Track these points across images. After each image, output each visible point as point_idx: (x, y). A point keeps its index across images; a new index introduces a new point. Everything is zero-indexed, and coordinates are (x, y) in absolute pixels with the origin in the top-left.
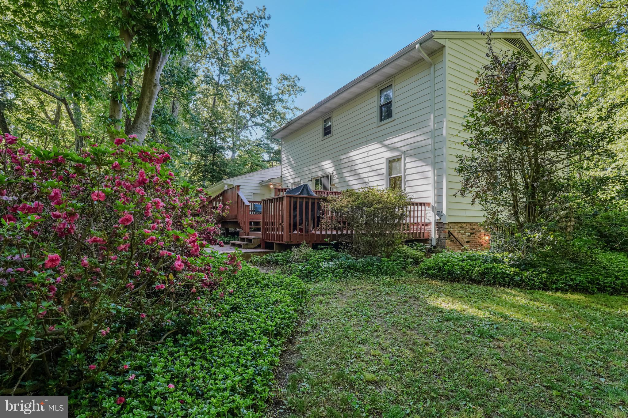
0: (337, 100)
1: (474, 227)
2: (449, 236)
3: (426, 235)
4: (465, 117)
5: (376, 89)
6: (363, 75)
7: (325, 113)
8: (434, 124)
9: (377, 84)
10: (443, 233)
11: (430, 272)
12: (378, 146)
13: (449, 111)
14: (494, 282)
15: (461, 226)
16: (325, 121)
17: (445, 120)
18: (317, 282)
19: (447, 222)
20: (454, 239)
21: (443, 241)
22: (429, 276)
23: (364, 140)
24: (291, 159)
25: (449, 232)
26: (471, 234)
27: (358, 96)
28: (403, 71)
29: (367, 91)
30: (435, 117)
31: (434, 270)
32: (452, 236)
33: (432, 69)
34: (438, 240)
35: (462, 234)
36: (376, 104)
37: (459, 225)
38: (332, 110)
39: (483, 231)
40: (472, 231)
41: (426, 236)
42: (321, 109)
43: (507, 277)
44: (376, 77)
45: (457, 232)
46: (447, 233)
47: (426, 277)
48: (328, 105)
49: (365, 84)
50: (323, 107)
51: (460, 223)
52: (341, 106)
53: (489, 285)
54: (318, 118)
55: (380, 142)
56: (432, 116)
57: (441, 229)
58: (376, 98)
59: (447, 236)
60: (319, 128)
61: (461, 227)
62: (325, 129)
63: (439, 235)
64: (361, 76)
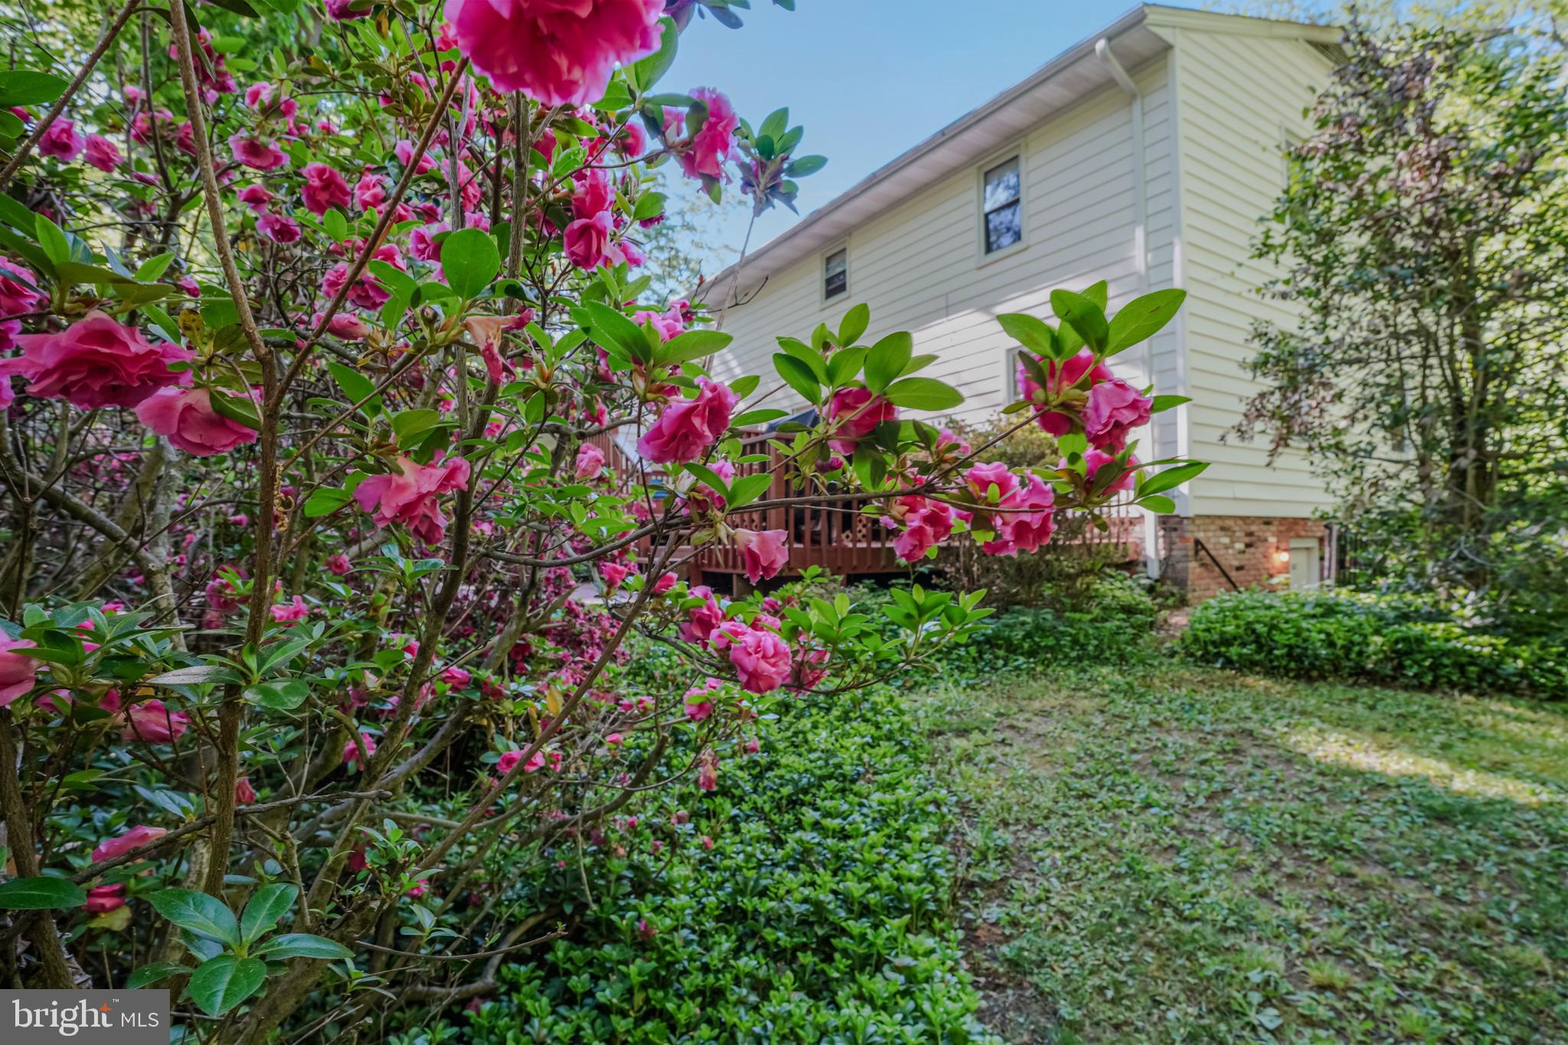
0: (866, 203)
1: (1254, 528)
2: (1197, 552)
3: (1131, 551)
4: (1262, 219)
5: (972, 170)
6: (943, 132)
7: (828, 240)
8: (1147, 251)
9: (976, 157)
10: (1179, 545)
11: (1234, 651)
12: (979, 317)
13: (1187, 218)
14: (1436, 679)
15: (1223, 524)
16: (829, 260)
17: (1176, 241)
18: (910, 689)
19: (1191, 514)
20: (1208, 560)
21: (1179, 566)
22: (1229, 663)
23: (942, 303)
24: (734, 364)
25: (1197, 542)
26: (1248, 545)
27: (920, 191)
28: (1050, 118)
29: (948, 175)
30: (1147, 234)
31: (1243, 645)
32: (1202, 553)
33: (1137, 107)
34: (1166, 563)
35: (1227, 547)
36: (972, 208)
37: (1220, 523)
38: (848, 231)
39: (1273, 540)
40: (1248, 540)
41: (1132, 556)
42: (819, 229)
43: (1471, 664)
44: (976, 137)
45: (1216, 541)
46: (1191, 545)
47: (1223, 668)
48: (838, 216)
49: (945, 156)
50: (825, 221)
51: (1220, 517)
52: (872, 218)
53: (1419, 687)
54: (808, 253)
55: (986, 309)
56: (1139, 233)
57: (1174, 534)
58: (972, 194)
59: (1191, 553)
60: (815, 277)
61: (1223, 529)
62: (829, 281)
63: (1169, 548)
64: (935, 136)
